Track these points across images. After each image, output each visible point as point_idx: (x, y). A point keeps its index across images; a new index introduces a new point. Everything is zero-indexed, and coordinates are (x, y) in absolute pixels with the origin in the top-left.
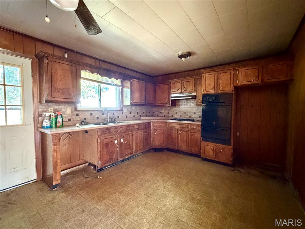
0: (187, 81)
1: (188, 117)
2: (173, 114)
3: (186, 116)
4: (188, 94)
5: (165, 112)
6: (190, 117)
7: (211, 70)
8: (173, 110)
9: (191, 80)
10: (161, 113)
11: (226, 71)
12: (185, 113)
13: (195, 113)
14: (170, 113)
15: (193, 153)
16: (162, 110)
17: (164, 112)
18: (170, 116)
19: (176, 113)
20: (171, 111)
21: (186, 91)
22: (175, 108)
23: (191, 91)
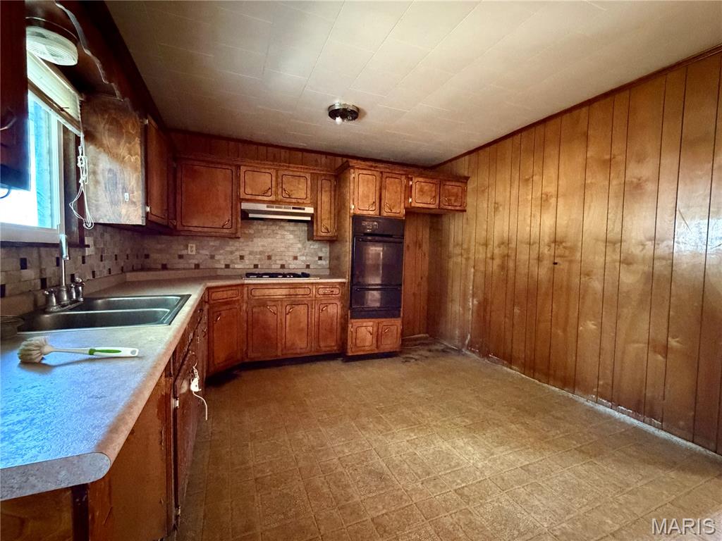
0: (291, 173)
1: (279, 266)
2: (232, 261)
3: (273, 267)
4: (294, 208)
5: (198, 253)
6: (283, 266)
7: (371, 166)
8: (228, 249)
9: (302, 174)
10: (181, 257)
11: (395, 176)
12: (269, 258)
13: (295, 258)
14: (217, 257)
15: (324, 353)
16: (186, 247)
17: (194, 253)
18: (217, 266)
19: (242, 257)
20: (221, 252)
21: (288, 200)
22: (237, 244)
23: (303, 203)
